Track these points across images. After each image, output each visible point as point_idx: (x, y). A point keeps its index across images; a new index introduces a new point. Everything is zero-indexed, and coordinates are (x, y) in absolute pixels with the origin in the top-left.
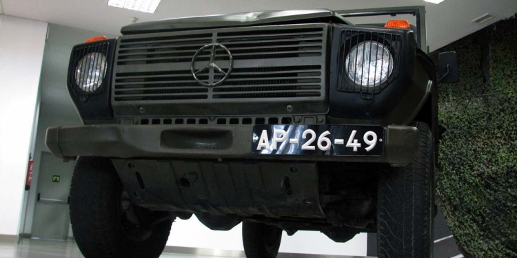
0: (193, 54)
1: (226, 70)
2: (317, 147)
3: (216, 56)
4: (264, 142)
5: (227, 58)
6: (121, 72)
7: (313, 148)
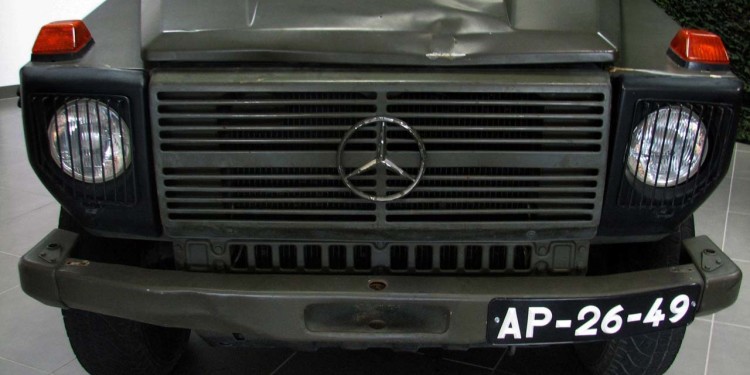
0: (341, 134)
1: (413, 171)
2: (600, 330)
3: (389, 140)
4: (510, 326)
5: (414, 147)
6: (174, 165)
7: (594, 332)
